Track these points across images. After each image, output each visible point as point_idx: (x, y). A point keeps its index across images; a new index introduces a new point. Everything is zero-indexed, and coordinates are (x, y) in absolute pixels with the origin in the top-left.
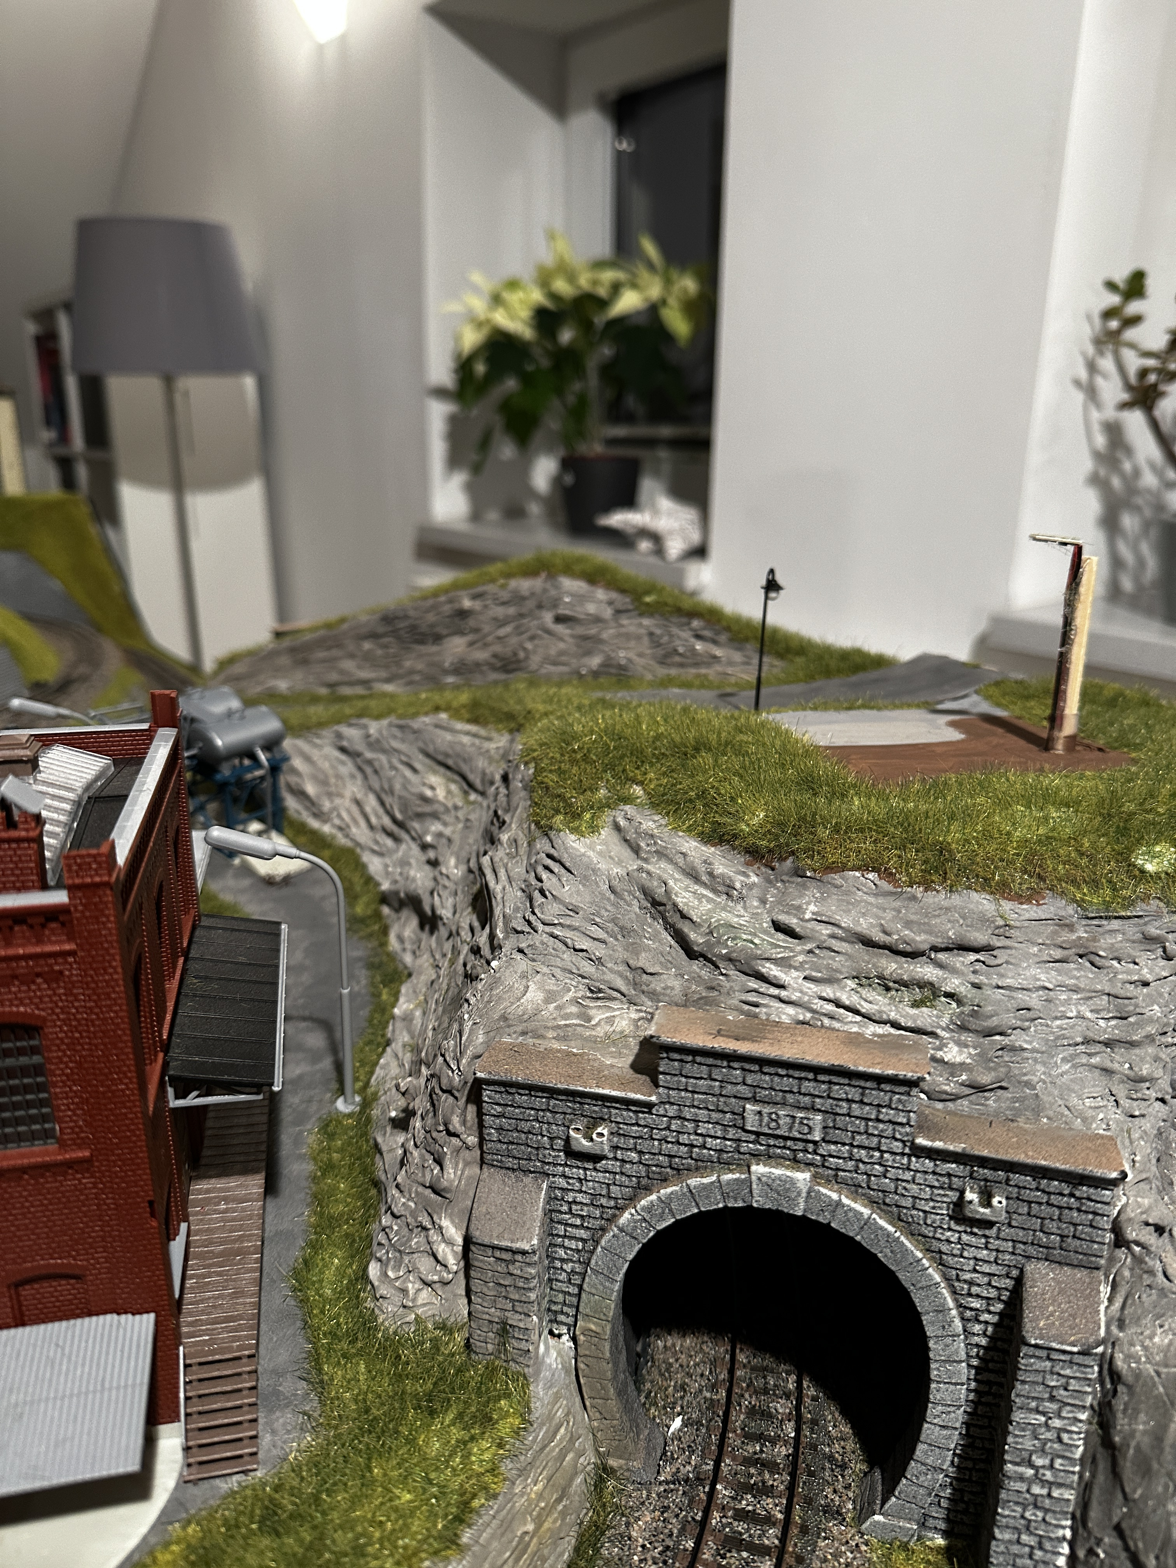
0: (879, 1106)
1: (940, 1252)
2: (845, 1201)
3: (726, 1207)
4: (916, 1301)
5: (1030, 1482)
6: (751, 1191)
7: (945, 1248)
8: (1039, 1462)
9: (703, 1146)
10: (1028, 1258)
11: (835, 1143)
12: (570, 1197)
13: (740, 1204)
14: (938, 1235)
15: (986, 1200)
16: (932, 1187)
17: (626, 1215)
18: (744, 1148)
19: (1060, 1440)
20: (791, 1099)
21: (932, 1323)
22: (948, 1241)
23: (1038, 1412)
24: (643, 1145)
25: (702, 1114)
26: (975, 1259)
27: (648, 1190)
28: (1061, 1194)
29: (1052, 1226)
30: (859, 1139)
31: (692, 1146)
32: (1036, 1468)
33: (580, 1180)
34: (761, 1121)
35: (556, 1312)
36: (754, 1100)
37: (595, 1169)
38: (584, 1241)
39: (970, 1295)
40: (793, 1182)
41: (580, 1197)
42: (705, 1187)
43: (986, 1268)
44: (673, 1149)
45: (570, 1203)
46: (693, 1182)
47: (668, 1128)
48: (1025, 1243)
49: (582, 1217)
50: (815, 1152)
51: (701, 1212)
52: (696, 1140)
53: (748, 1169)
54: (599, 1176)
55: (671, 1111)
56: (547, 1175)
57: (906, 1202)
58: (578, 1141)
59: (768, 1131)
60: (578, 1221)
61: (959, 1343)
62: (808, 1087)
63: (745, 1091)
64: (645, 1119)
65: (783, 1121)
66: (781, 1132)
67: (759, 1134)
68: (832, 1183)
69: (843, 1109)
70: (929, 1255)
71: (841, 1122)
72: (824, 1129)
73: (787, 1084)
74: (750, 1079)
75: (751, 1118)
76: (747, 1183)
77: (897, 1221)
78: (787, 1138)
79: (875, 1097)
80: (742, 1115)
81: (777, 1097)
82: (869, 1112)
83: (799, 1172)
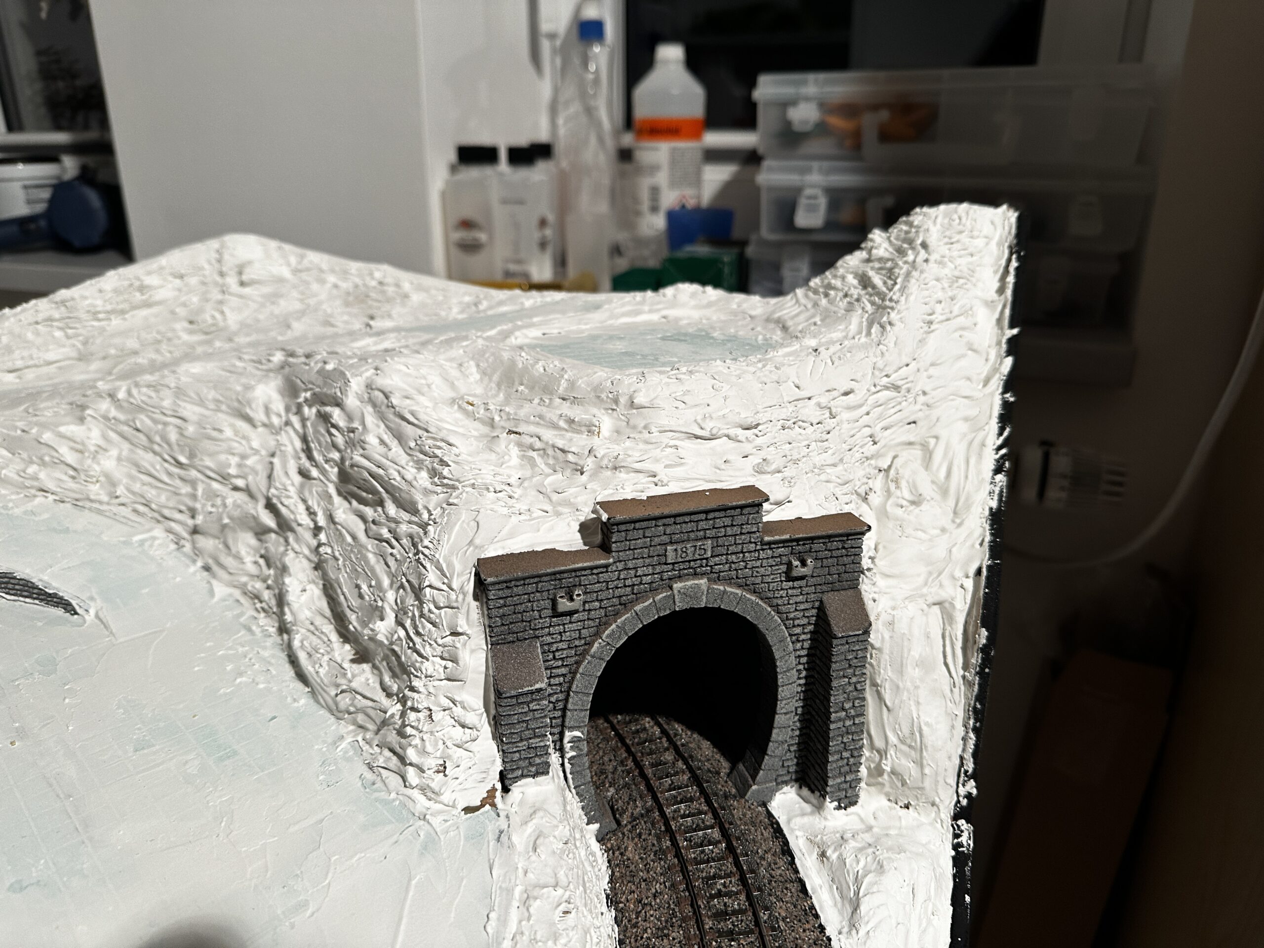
0: (743, 524)
1: (778, 605)
2: (729, 589)
3: (659, 617)
4: (769, 639)
5: (844, 720)
6: (674, 602)
7: (780, 602)
9: (641, 583)
10: (824, 592)
11: (718, 556)
12: (554, 647)
13: (668, 612)
14: (776, 595)
15: (804, 564)
16: (771, 566)
17: (596, 645)
18: (666, 576)
19: (856, 689)
20: (692, 535)
21: (778, 650)
22: (782, 597)
23: (844, 677)
24: (602, 595)
25: (640, 562)
26: (796, 603)
27: (607, 624)
28: (838, 549)
29: (833, 570)
30: (731, 549)
31: (634, 585)
32: (846, 711)
33: (560, 633)
34: (677, 555)
36: (671, 543)
37: (571, 622)
38: (564, 675)
39: (794, 626)
40: (698, 587)
41: (561, 646)
42: (645, 609)
43: (802, 607)
44: (622, 591)
46: (638, 608)
47: (619, 578)
48: (820, 585)
49: (562, 659)
50: (707, 565)
51: (644, 626)
52: (636, 581)
53: (671, 588)
54: (574, 626)
55: (620, 566)
56: (538, 637)
57: (758, 580)
58: (564, 604)
59: (680, 560)
60: (560, 663)
61: (793, 657)
62: (702, 525)
63: (665, 539)
64: (604, 577)
65: (690, 550)
66: (688, 558)
67: (675, 563)
68: (718, 581)
69: (722, 533)
70: (772, 607)
71: (721, 541)
72: (712, 549)
73: (690, 527)
74: (668, 530)
75: (671, 554)
76: (671, 596)
77: (754, 593)
78: (691, 561)
79: (739, 520)
80: (665, 555)
81: (684, 537)
82: (736, 531)
83: (701, 580)
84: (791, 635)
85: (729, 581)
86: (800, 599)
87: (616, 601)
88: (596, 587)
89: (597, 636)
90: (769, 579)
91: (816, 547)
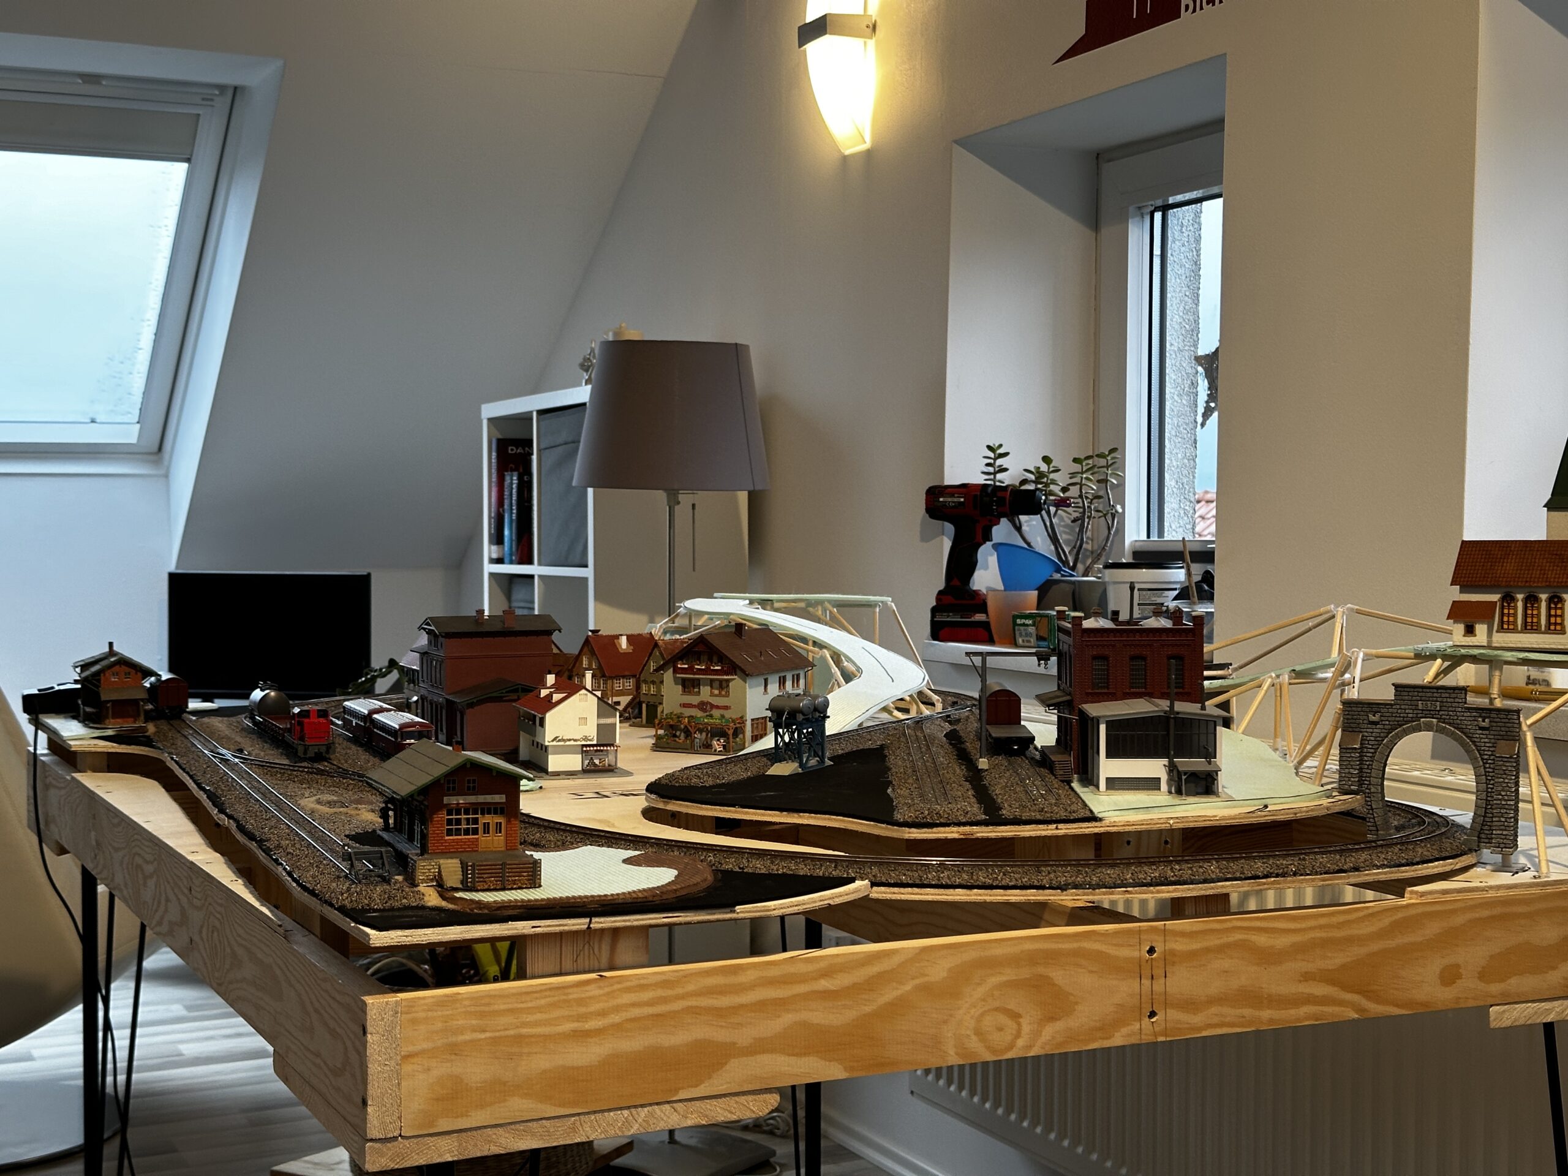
0: (1454, 698)
1: (1475, 742)
2: (1447, 726)
5: (1501, 800)
6: (1421, 727)
7: (1475, 739)
8: (1503, 793)
9: (1407, 717)
10: (1498, 739)
11: (1444, 711)
12: (1368, 738)
14: (1474, 736)
15: (1484, 721)
16: (1470, 721)
17: (1385, 741)
18: (1419, 716)
19: (1508, 786)
20: (1431, 699)
23: (1501, 778)
24: (1390, 719)
25: (1407, 707)
26: (1485, 742)
27: (1392, 732)
28: (1504, 718)
29: (1503, 729)
30: (1450, 709)
31: (1404, 717)
32: (1502, 796)
33: (1372, 733)
34: (1422, 706)
35: (1364, 780)
36: (1421, 700)
37: (1376, 728)
38: (1372, 753)
39: (1485, 755)
40: (1432, 722)
41: (1372, 738)
42: (1409, 727)
43: (1488, 745)
44: (1397, 719)
45: (1368, 740)
46: (1404, 727)
47: (1397, 713)
48: (1497, 735)
49: (1372, 745)
50: (1438, 715)
52: (1406, 715)
53: (1419, 721)
54: (1378, 731)
55: (1398, 707)
56: (1361, 732)
57: (1464, 727)
58: (1372, 718)
59: (1425, 708)
60: (1370, 746)
61: (1482, 769)
62: (1435, 695)
63: (1419, 698)
64: (1390, 710)
65: (1429, 705)
66: (1429, 708)
67: (1422, 710)
68: (1444, 723)
69: (1445, 700)
70: (1471, 741)
71: (1445, 704)
72: (1440, 707)
73: (1429, 695)
74: (1420, 694)
75: (1420, 705)
76: (1420, 724)
77: (1462, 732)
78: (1430, 710)
79: (1453, 695)
80: (1418, 705)
81: (1427, 699)
82: (1452, 700)
83: (1434, 720)
84: (1483, 759)
85: (1450, 724)
86: (1486, 740)
87: (1396, 723)
88: (1388, 714)
89: (1387, 737)
90: (1470, 727)
91: (1492, 715)
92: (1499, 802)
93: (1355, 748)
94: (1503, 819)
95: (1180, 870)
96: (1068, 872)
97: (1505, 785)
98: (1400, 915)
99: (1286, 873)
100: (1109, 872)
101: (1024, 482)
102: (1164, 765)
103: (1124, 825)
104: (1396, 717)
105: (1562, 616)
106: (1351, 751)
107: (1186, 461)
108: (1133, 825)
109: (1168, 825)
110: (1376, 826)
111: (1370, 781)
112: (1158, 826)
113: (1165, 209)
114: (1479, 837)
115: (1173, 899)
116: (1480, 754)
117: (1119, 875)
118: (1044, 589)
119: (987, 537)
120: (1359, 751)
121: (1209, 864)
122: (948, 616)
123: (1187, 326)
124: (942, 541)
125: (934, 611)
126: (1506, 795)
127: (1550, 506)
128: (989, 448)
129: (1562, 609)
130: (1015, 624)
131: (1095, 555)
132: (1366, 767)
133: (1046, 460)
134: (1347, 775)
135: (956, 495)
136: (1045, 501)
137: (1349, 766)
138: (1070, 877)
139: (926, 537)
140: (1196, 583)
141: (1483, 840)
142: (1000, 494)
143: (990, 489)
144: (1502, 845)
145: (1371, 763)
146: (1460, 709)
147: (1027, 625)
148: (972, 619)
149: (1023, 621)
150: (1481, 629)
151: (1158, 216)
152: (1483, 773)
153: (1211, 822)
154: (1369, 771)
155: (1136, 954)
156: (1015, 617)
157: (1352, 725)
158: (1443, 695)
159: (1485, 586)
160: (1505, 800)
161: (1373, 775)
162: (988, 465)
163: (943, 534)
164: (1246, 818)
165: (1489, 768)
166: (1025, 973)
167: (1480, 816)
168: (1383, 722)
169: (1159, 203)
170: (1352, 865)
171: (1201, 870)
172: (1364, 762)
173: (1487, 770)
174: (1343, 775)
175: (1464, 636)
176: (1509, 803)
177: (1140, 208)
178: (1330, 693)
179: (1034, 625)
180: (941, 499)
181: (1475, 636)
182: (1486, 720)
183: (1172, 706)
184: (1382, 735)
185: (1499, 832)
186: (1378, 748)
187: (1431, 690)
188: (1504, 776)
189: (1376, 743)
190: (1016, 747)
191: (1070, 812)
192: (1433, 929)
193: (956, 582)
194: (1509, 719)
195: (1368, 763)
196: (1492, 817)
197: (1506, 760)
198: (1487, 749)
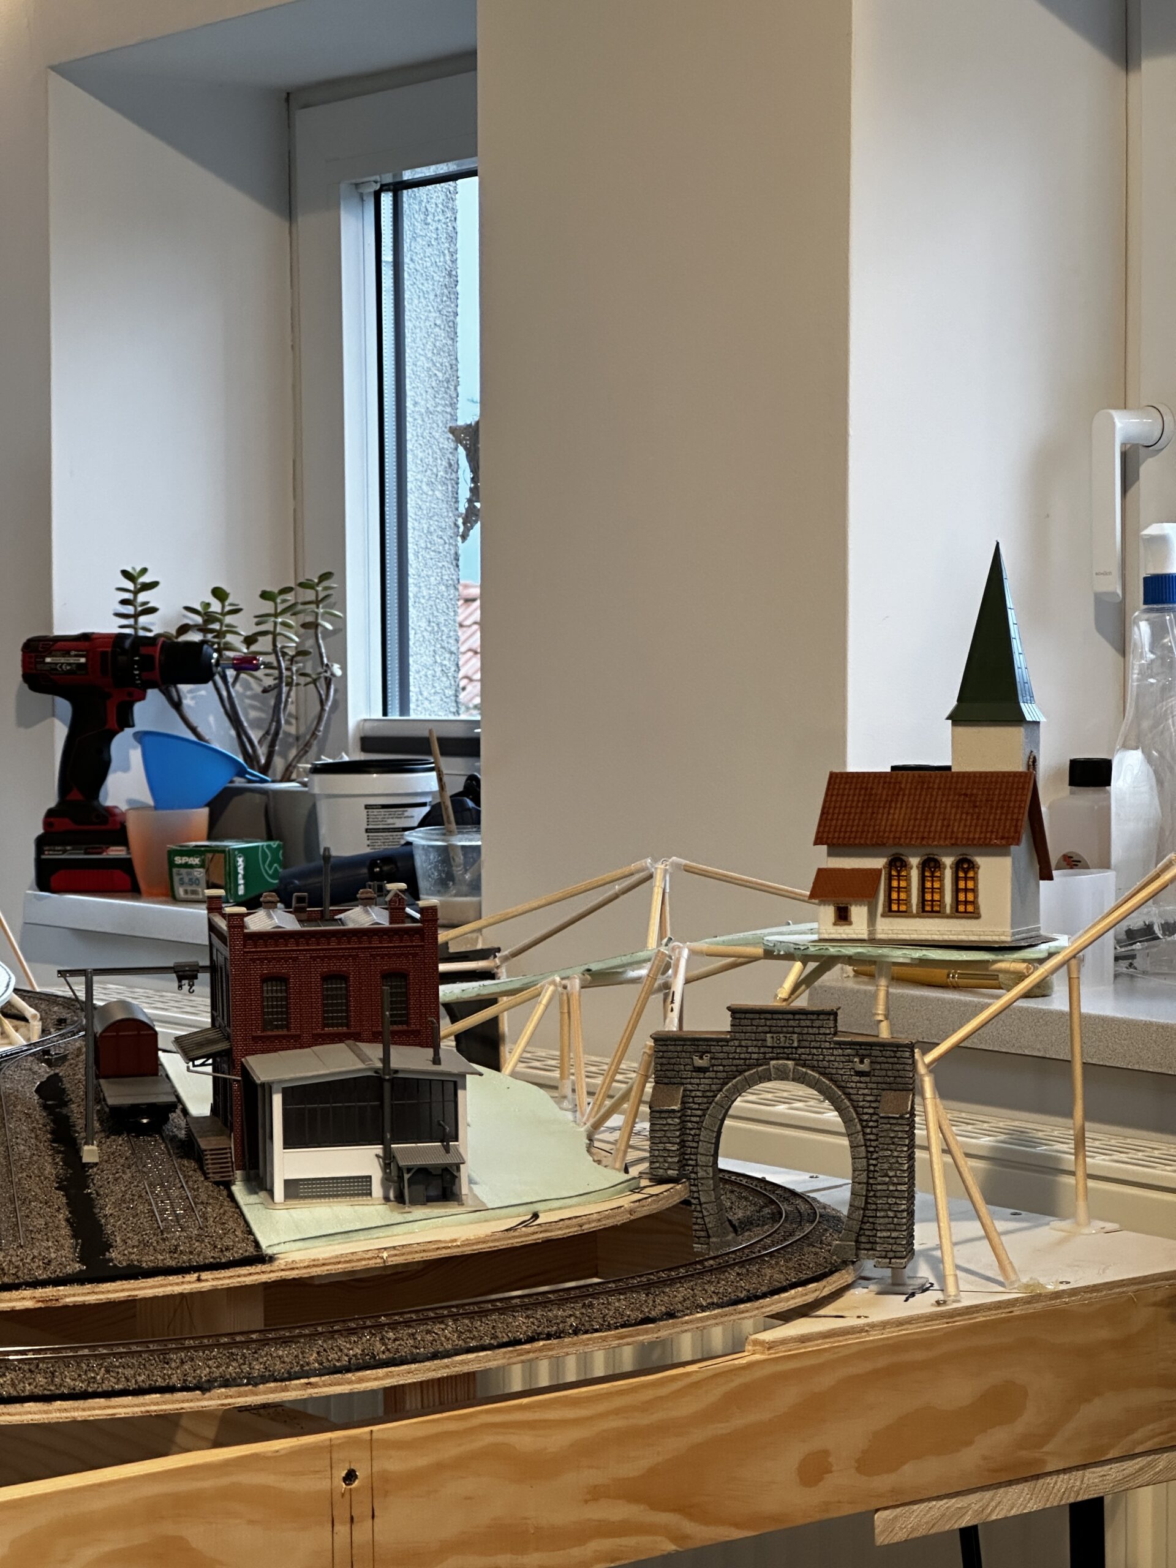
0: (819, 1026)
1: (850, 1094)
2: (809, 1072)
7: (851, 1091)
8: (891, 1174)
9: (750, 1059)
10: (884, 1090)
11: (804, 1048)
12: (693, 1094)
15: (862, 1062)
16: (843, 1062)
17: (718, 1097)
18: (768, 1056)
19: (897, 1162)
20: (785, 1029)
24: (725, 1062)
25: (749, 1043)
26: (863, 1094)
27: (727, 1084)
29: (890, 1073)
30: (813, 1044)
31: (745, 1059)
32: (890, 1177)
33: (697, 1084)
34: (774, 1041)
35: (687, 1160)
36: (770, 1032)
37: (704, 1078)
38: (700, 1116)
40: (786, 1065)
41: (699, 1094)
42: (752, 1075)
43: (868, 1098)
44: (738, 1062)
45: (693, 1097)
46: (747, 1074)
47: (735, 1052)
48: (881, 1083)
49: (699, 1104)
50: (796, 1054)
52: (748, 1056)
53: (769, 1064)
54: (707, 1081)
55: (737, 1043)
56: (683, 1084)
57: (834, 1071)
58: (699, 1062)
59: (776, 1045)
60: (697, 1106)
61: (861, 1136)
62: (791, 1023)
63: (767, 1029)
64: (725, 1049)
65: (782, 1039)
66: (781, 1045)
67: (773, 1047)
68: (804, 1066)
69: (805, 1031)
70: (845, 1094)
71: (805, 1037)
72: (799, 1041)
73: (782, 1023)
74: (768, 1023)
75: (769, 1040)
76: (769, 1069)
77: (831, 1080)
78: (784, 1048)
79: (817, 1023)
80: (765, 1040)
81: (779, 1029)
82: (815, 1031)
83: (789, 1062)
84: (861, 1120)
85: (813, 1068)
86: (866, 1091)
87: (734, 1068)
88: (721, 1055)
89: (720, 1090)
90: (841, 1072)
91: (874, 1053)
92: (884, 1187)
93: (673, 1111)
94: (891, 1214)
95: (395, 1340)
96: (215, 1357)
97: (894, 1160)
98: (738, 1381)
99: (563, 1332)
100: (281, 1353)
101: (184, 629)
102: (377, 1156)
103: (308, 1267)
104: (734, 1058)
105: (974, 891)
106: (666, 1115)
107: (443, 588)
108: (324, 1265)
109: (379, 1261)
110: (707, 1230)
111: (696, 1160)
112: (364, 1263)
113: (398, 188)
114: (857, 1241)
115: (386, 1390)
116: (857, 1114)
117: (296, 1356)
118: (219, 805)
119: (125, 720)
120: (679, 1114)
121: (443, 1326)
122: (64, 852)
123: (440, 374)
124: (52, 726)
125: (41, 843)
126: (896, 1176)
127: (956, 718)
128: (126, 574)
129: (974, 879)
130: (172, 864)
131: (302, 743)
132: (690, 1138)
133: (219, 593)
134: (661, 1153)
135: (73, 653)
136: (218, 661)
137: (665, 1139)
138: (217, 1367)
139: (25, 720)
140: (451, 797)
141: (863, 1245)
142: (143, 650)
143: (128, 643)
144: (891, 1254)
145: (697, 1132)
146: (827, 1045)
147: (191, 866)
148: (104, 856)
149: (185, 860)
150: (859, 913)
151: (387, 199)
152: (862, 1142)
153: (448, 1251)
154: (695, 1145)
155: (324, 1485)
156: (172, 854)
157: (669, 1074)
158: (803, 1023)
159: (866, 845)
160: (894, 1184)
161: (701, 1150)
162: (124, 602)
163: (53, 715)
164: (504, 1239)
165: (871, 1133)
166: (139, 1536)
167: (858, 1208)
168: (715, 1068)
169: (388, 179)
170: (663, 1309)
171: (429, 1338)
172: (688, 1131)
173: (868, 1137)
174: (656, 1153)
175: (835, 924)
176: (899, 1188)
177: (357, 185)
178: (646, 999)
179: (202, 866)
180: (48, 660)
181: (850, 923)
182: (865, 1061)
183: (386, 1059)
184: (714, 1087)
185: (885, 1234)
186: (708, 1109)
187: (785, 1016)
188: (892, 1147)
189: (705, 1100)
190: (145, 1121)
191: (222, 1251)
192: (788, 1397)
193: (75, 795)
194: (898, 1058)
195: (692, 1132)
196: (876, 1210)
197: (894, 1121)
198: (868, 1104)
